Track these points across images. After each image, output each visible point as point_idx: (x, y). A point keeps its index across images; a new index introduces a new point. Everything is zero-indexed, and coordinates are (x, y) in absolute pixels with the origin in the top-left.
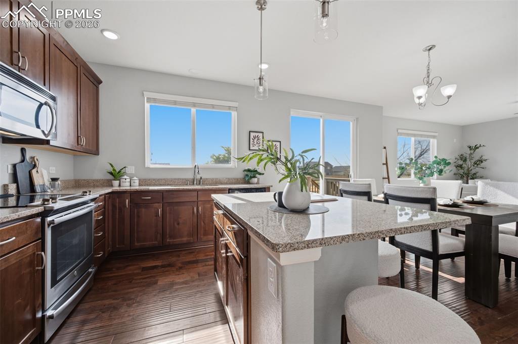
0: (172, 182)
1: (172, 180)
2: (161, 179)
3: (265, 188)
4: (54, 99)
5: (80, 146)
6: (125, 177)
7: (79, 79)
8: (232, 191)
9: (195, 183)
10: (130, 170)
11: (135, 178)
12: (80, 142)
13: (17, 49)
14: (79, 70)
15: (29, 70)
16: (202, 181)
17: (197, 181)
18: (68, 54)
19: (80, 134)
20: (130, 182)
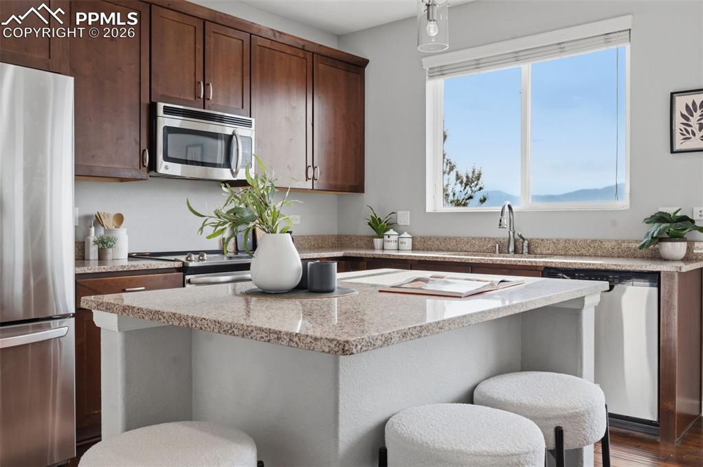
0: (468, 246)
1: (469, 241)
2: (450, 238)
3: (659, 273)
4: (248, 124)
5: (310, 182)
6: (391, 232)
7: (310, 77)
8: (550, 272)
9: (511, 248)
10: (403, 218)
11: (405, 235)
12: (310, 175)
13: (200, 78)
14: (309, 60)
15: (218, 96)
16: (529, 246)
17: (519, 247)
18: (284, 48)
19: (310, 163)
20: (398, 242)
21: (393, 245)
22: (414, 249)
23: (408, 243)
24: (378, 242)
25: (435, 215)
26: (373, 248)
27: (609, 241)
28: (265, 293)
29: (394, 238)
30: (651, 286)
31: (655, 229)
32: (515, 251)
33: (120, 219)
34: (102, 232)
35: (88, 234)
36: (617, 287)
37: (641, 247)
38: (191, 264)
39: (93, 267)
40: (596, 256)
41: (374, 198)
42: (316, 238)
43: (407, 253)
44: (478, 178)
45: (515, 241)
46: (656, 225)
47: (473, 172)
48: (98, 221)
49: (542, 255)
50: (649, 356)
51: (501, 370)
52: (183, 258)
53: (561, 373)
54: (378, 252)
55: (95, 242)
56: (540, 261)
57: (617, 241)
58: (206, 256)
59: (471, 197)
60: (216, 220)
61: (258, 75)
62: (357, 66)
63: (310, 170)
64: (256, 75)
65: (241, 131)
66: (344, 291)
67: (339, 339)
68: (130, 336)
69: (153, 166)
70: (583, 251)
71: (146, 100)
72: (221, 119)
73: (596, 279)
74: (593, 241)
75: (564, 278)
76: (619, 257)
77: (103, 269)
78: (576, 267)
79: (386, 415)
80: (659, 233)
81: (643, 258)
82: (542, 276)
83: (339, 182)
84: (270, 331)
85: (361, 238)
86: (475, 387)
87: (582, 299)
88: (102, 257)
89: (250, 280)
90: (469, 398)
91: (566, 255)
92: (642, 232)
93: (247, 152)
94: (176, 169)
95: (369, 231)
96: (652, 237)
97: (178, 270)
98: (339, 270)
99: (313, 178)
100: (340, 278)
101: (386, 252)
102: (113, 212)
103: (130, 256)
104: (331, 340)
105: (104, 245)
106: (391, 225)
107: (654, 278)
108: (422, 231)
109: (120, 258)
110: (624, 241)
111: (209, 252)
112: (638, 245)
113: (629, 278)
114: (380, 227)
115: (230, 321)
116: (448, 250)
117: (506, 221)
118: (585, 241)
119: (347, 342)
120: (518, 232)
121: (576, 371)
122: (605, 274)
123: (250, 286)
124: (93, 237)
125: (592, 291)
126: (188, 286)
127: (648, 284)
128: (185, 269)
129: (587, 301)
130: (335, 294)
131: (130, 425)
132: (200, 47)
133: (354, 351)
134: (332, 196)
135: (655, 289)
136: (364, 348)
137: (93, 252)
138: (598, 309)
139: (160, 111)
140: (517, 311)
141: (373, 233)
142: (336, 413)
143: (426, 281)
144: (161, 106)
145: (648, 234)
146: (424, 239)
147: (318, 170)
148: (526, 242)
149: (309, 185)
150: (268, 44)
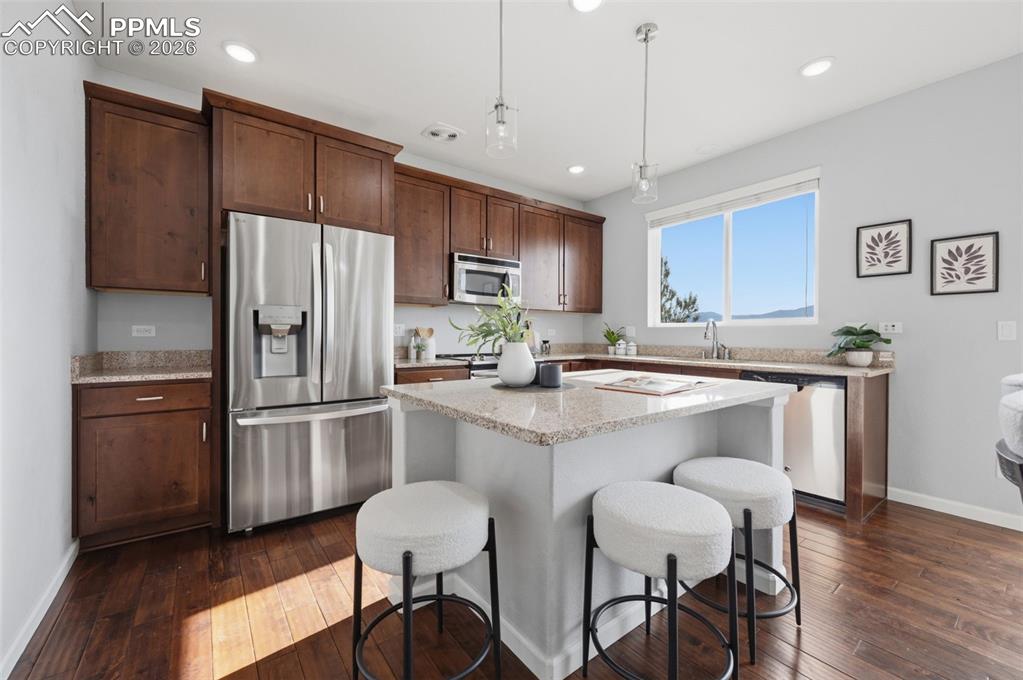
3: (845, 378)
4: (517, 266)
5: (562, 306)
6: (621, 341)
7: (562, 231)
8: (746, 375)
9: (715, 355)
10: (630, 332)
11: (632, 344)
12: (562, 301)
13: (484, 235)
14: (562, 221)
15: (497, 247)
16: (729, 353)
17: (721, 353)
18: (544, 212)
19: (561, 293)
20: (626, 349)
21: (622, 351)
22: (638, 354)
23: (633, 350)
24: (611, 349)
25: (655, 330)
26: (608, 353)
27: (800, 350)
28: (506, 387)
29: (623, 346)
30: (839, 388)
31: (842, 340)
32: (718, 357)
33: (431, 331)
34: (419, 340)
35: (410, 341)
36: (806, 388)
37: (829, 355)
38: (474, 363)
39: (413, 363)
40: (787, 362)
41: (609, 318)
42: (566, 345)
43: (633, 357)
44: (694, 303)
45: (718, 349)
46: (844, 337)
47: (690, 298)
48: (417, 333)
49: (741, 360)
50: (836, 444)
51: (701, 454)
52: (469, 358)
53: (753, 460)
54: (611, 357)
55: (414, 347)
56: (738, 365)
57: (806, 350)
58: (485, 357)
59: (688, 316)
60: (471, 333)
61: (524, 232)
62: (598, 222)
63: (562, 297)
64: (523, 231)
65: (511, 271)
66: (569, 386)
67: (538, 431)
68: (409, 415)
69: (451, 296)
70: (776, 358)
71: (447, 252)
72: (503, 264)
73: (787, 382)
74: (786, 350)
75: (759, 380)
76: (808, 363)
77: (418, 365)
78: (770, 370)
79: (591, 491)
80: (846, 343)
81: (831, 364)
82: (740, 378)
83: (583, 306)
84: (489, 421)
85: (599, 345)
86: (675, 468)
87: (771, 400)
88: (418, 357)
89: (497, 376)
90: (669, 478)
91: (761, 361)
92: (831, 343)
93: (515, 285)
94: (472, 299)
95: (605, 341)
96: (839, 347)
97: (466, 367)
98: (564, 371)
99: (564, 303)
100: (564, 376)
101: (617, 357)
102: (427, 327)
103: (438, 357)
104: (532, 432)
105: (420, 349)
106: (620, 337)
107: (842, 382)
108: (644, 341)
109: (429, 358)
110: (813, 350)
111: (486, 355)
112: (827, 354)
113: (817, 381)
114: (613, 338)
115: (464, 410)
116: (664, 356)
117: (710, 334)
118: (778, 350)
119: (544, 434)
120: (721, 342)
121: (766, 460)
122: (796, 377)
123: (498, 381)
124: (413, 344)
125: (782, 392)
126: (472, 377)
127: (835, 386)
128: (470, 367)
129: (776, 401)
130: (561, 389)
131: (409, 480)
132: (484, 213)
133: (550, 442)
134: (578, 316)
135: (843, 391)
136: (560, 440)
137: (413, 353)
138: (787, 409)
139: (456, 259)
140: (708, 410)
141: (607, 342)
142: (551, 485)
143: (634, 380)
144: (456, 255)
145: (835, 345)
146: (646, 347)
147: (567, 298)
148: (727, 351)
149: (561, 308)
150: (531, 209)
